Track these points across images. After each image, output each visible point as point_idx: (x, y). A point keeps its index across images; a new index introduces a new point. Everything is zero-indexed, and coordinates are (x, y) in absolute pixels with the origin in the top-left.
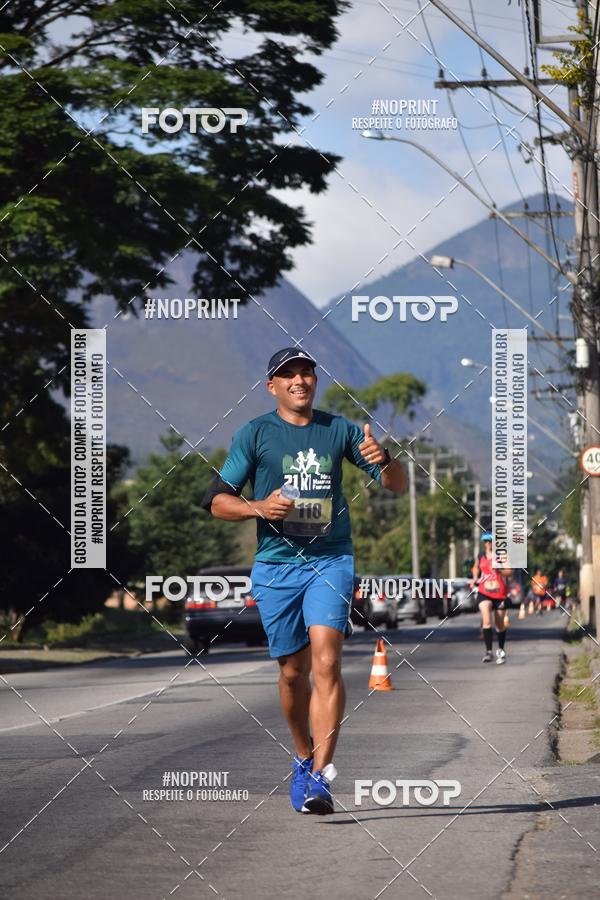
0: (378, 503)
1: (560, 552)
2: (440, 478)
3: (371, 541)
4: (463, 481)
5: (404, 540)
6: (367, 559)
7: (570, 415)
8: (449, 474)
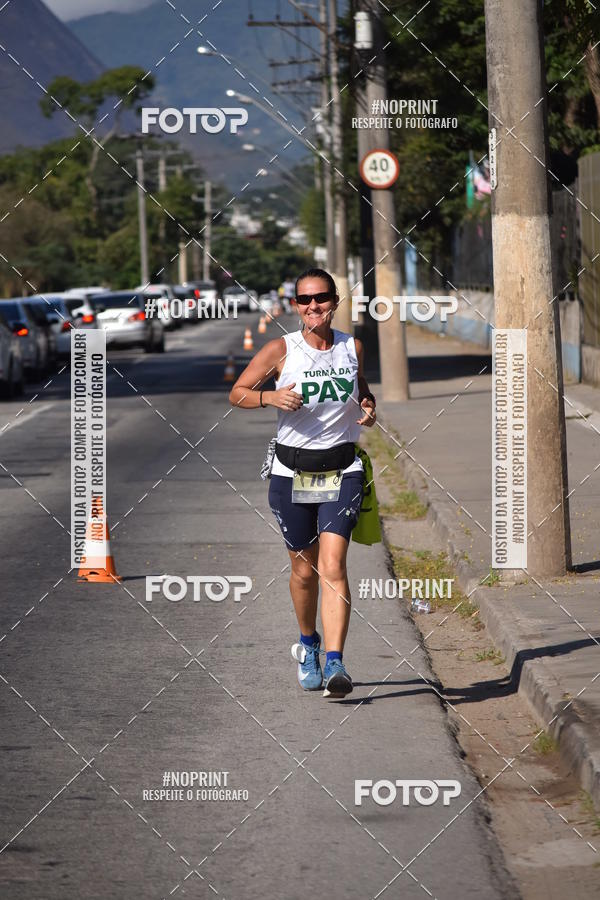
0: (105, 201)
1: (291, 248)
2: (169, 174)
3: (99, 242)
4: (193, 178)
5: (131, 241)
6: (93, 261)
7: (314, 110)
8: (179, 170)
